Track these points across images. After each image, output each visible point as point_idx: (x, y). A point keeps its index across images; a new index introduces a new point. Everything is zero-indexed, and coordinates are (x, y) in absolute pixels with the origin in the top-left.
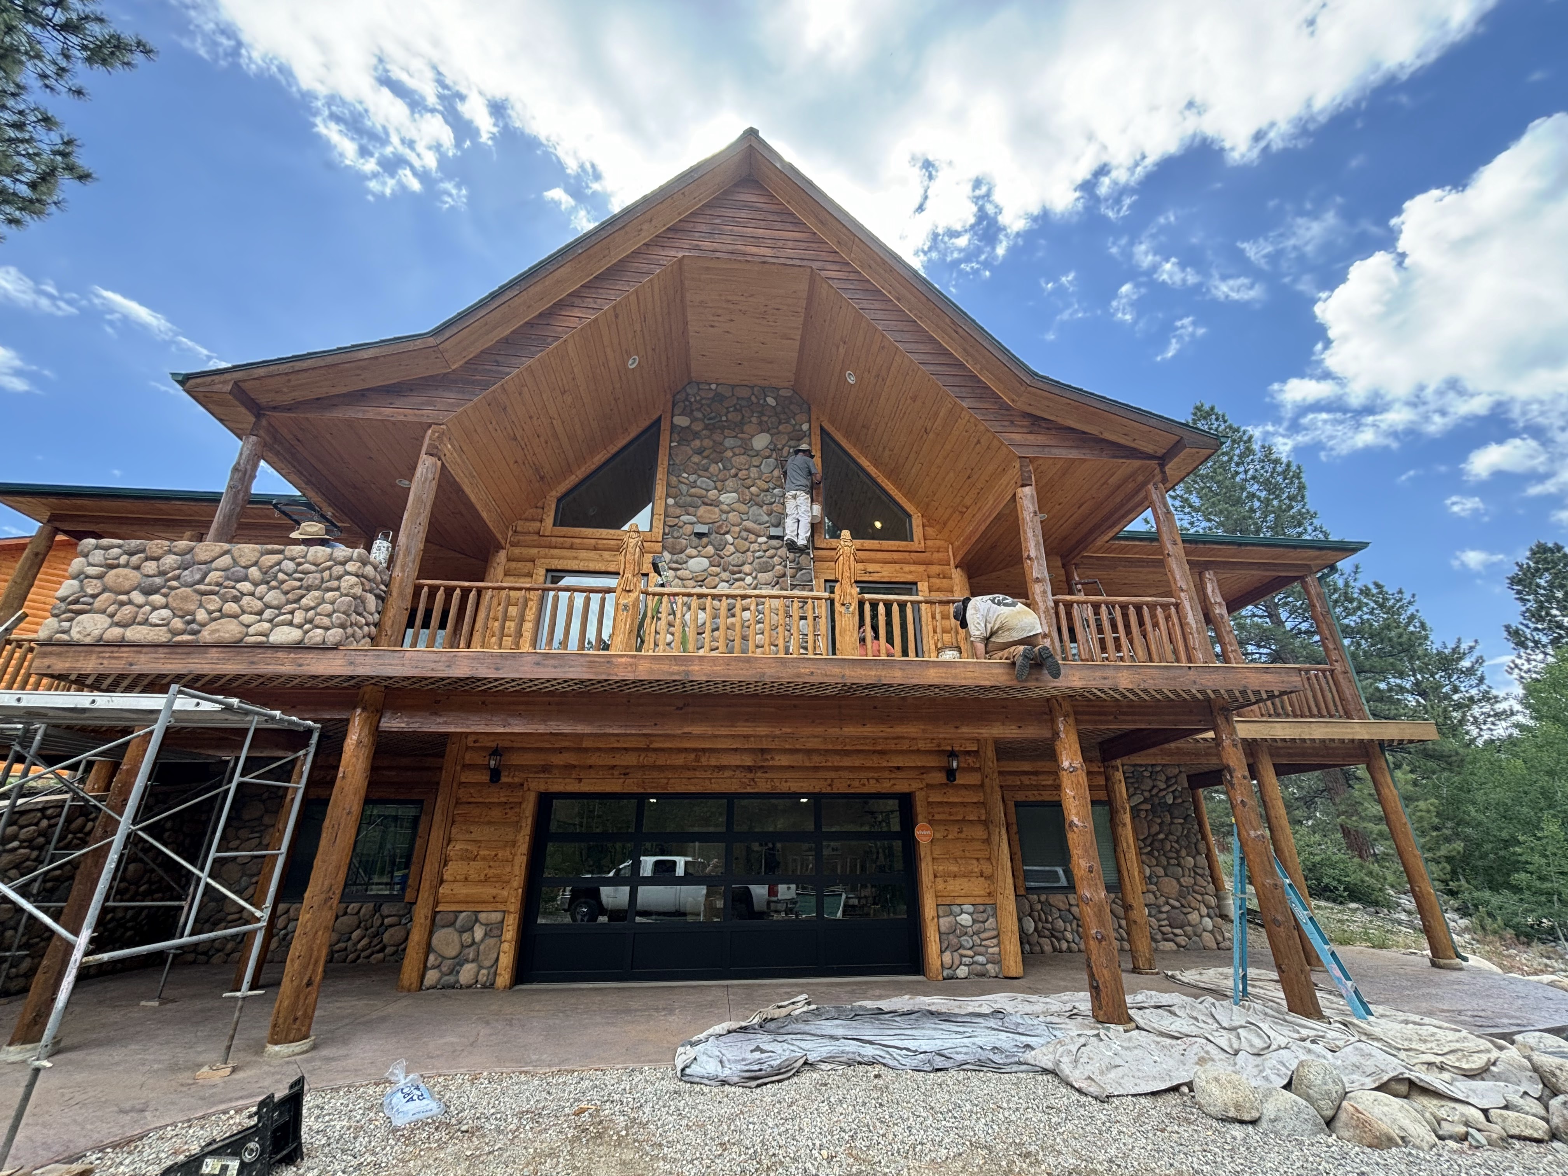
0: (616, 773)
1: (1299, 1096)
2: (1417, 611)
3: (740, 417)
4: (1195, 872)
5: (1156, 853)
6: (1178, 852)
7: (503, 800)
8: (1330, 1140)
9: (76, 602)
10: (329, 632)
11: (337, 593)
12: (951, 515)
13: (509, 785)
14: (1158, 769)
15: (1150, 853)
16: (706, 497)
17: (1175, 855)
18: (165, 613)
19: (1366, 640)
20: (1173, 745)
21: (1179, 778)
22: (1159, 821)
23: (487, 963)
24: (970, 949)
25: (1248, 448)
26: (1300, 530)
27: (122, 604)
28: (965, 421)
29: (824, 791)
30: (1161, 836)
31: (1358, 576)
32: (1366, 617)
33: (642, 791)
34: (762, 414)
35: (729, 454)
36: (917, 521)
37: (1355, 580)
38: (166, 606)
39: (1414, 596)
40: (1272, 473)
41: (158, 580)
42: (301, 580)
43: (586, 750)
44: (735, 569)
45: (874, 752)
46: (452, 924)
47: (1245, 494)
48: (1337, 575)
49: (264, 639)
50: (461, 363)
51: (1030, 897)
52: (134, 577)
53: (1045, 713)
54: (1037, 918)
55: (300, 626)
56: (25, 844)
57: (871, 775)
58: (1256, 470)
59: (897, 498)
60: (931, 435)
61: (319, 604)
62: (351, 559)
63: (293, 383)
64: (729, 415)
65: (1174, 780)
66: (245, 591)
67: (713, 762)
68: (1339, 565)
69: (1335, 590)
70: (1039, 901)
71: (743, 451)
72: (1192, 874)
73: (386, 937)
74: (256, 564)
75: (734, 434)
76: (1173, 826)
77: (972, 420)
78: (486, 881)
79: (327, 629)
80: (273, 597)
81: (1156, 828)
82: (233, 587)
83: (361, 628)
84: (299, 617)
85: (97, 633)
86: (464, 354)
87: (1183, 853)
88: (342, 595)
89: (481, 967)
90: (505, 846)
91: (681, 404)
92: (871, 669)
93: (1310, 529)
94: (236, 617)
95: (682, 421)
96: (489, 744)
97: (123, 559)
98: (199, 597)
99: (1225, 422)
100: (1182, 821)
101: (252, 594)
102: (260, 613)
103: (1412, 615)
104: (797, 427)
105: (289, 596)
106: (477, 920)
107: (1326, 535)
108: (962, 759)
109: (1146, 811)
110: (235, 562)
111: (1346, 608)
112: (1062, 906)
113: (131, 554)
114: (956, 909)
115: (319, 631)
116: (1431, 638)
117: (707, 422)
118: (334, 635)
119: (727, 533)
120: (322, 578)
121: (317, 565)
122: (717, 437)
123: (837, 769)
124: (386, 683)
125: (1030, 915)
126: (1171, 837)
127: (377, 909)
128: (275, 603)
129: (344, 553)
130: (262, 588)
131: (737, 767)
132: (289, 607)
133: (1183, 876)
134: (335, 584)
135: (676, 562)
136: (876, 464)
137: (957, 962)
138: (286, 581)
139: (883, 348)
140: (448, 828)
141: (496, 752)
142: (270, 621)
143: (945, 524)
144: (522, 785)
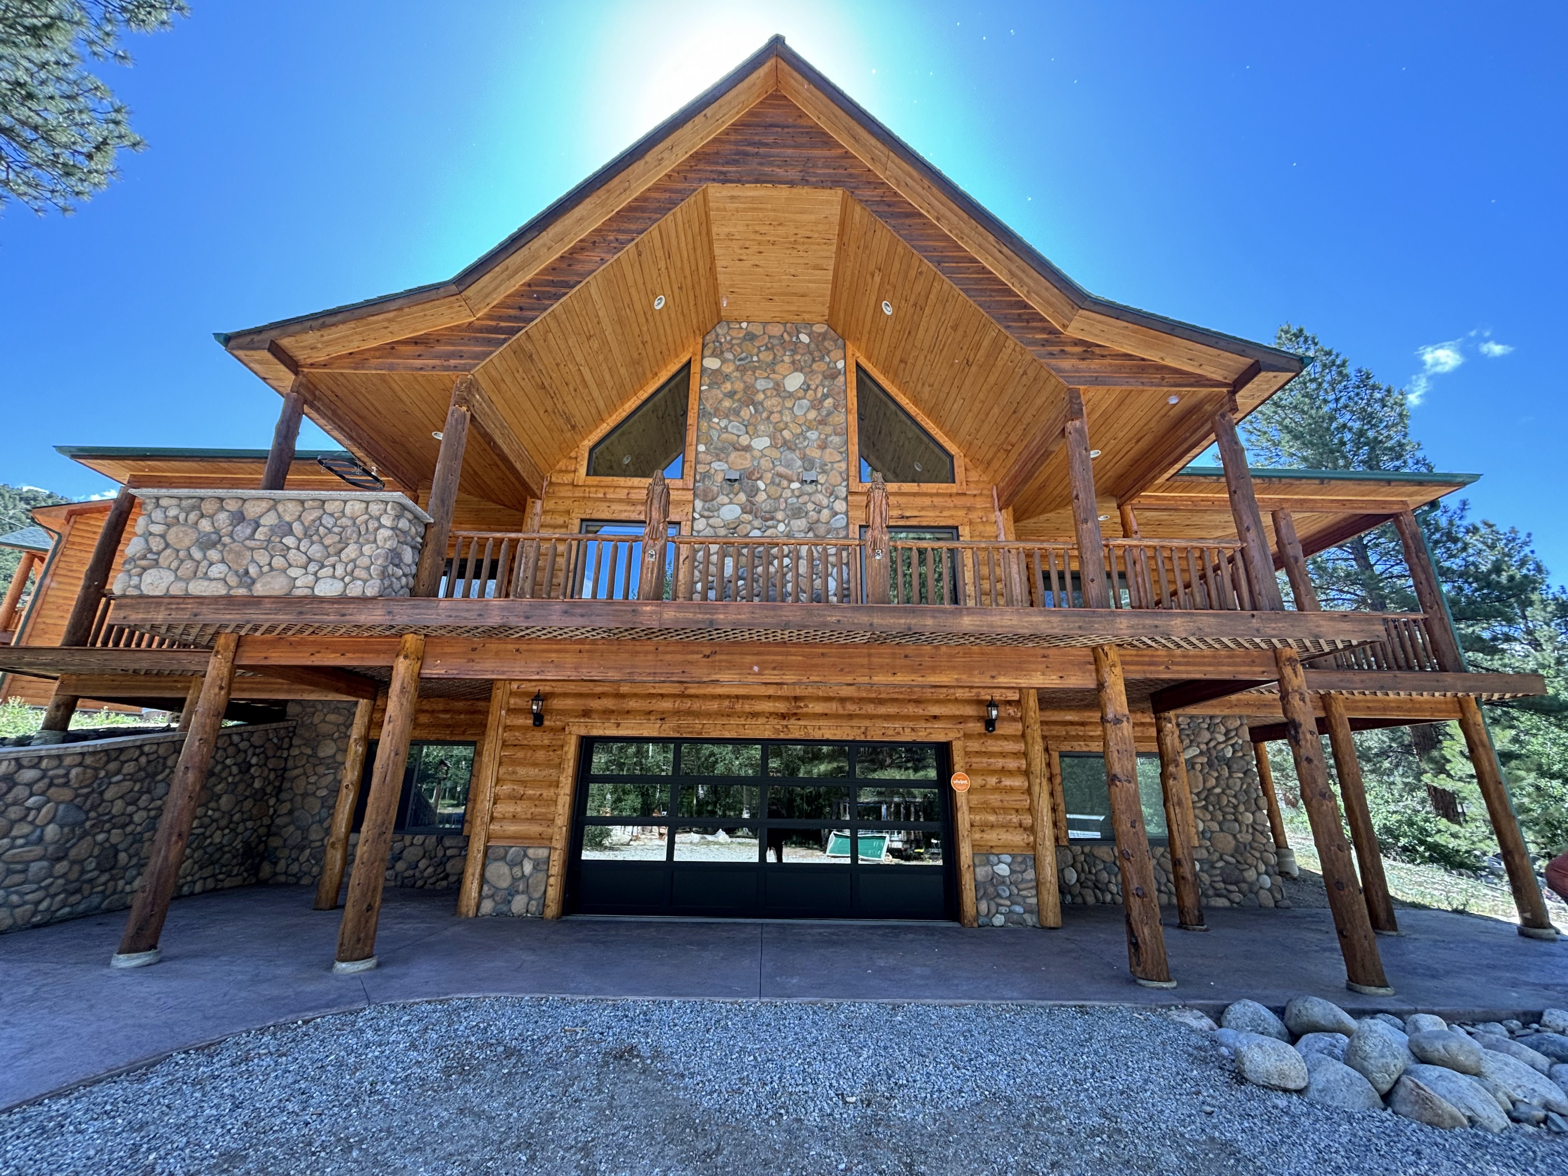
0: (652, 718)
1: (1353, 1067)
2: (1532, 552)
3: (771, 357)
4: (1253, 828)
5: (1211, 808)
6: (1235, 807)
7: (546, 742)
8: (1384, 1115)
9: (144, 557)
10: (368, 584)
11: (374, 546)
12: (996, 453)
13: (552, 729)
14: (1218, 721)
15: (1205, 807)
16: (738, 442)
17: (1232, 810)
18: (222, 567)
19: (1470, 584)
20: (1234, 697)
21: (1240, 731)
22: (1216, 774)
23: (537, 895)
24: (1007, 898)
25: (1340, 373)
26: (1397, 463)
27: (183, 560)
28: (1009, 351)
29: (858, 739)
30: (1218, 790)
31: (1464, 513)
32: (1471, 559)
33: (678, 735)
34: (794, 352)
35: (761, 396)
36: (959, 463)
37: (1461, 518)
38: (222, 561)
39: (1529, 535)
40: (1369, 400)
41: (214, 536)
42: (340, 534)
43: (623, 696)
44: (768, 516)
45: (910, 701)
46: (504, 858)
47: (1334, 425)
48: (1439, 513)
49: (309, 591)
50: (486, 310)
51: (1074, 848)
52: (192, 534)
53: (1090, 663)
54: (1080, 869)
55: (341, 579)
56: (128, 777)
57: (906, 724)
58: (1350, 398)
59: (937, 437)
60: (974, 368)
61: (357, 557)
62: (385, 513)
63: (326, 338)
64: (761, 355)
65: (1233, 733)
66: (290, 546)
67: (747, 708)
68: (1443, 501)
69: (1437, 529)
70: (1083, 852)
71: (775, 393)
72: (1250, 830)
73: (449, 866)
74: (298, 518)
75: (766, 375)
76: (1231, 781)
77: (1018, 349)
78: (532, 819)
79: (365, 581)
80: (316, 551)
81: (1212, 782)
82: (280, 542)
83: (399, 579)
84: (340, 570)
85: (164, 587)
86: (488, 300)
87: (1242, 808)
88: (378, 548)
89: (531, 899)
90: (550, 786)
91: (711, 345)
92: (900, 618)
93: (1410, 462)
94: (283, 570)
95: (712, 363)
96: (531, 690)
97: (182, 517)
98: (250, 552)
99: (1316, 344)
100: (1241, 775)
101: (297, 548)
102: (305, 567)
103: (1526, 556)
104: (831, 365)
105: (330, 550)
106: (526, 855)
107: (1430, 468)
108: (1002, 708)
109: (1202, 764)
110: (280, 517)
111: (1448, 549)
112: (1106, 857)
113: (188, 511)
114: (994, 859)
115: (358, 583)
116: (1548, 581)
117: (738, 363)
118: (372, 585)
119: (760, 478)
120: (360, 531)
121: (354, 518)
122: (749, 378)
123: (871, 717)
124: (425, 632)
125: (1072, 866)
126: (1228, 792)
127: (440, 841)
128: (318, 556)
129: (379, 508)
130: (306, 542)
131: (771, 714)
132: (331, 561)
133: (1240, 832)
134: (371, 537)
135: (708, 510)
136: (916, 402)
137: (993, 911)
138: (326, 535)
139: (921, 273)
140: (495, 768)
141: (538, 697)
142: (315, 574)
143: (989, 464)
144: (564, 729)
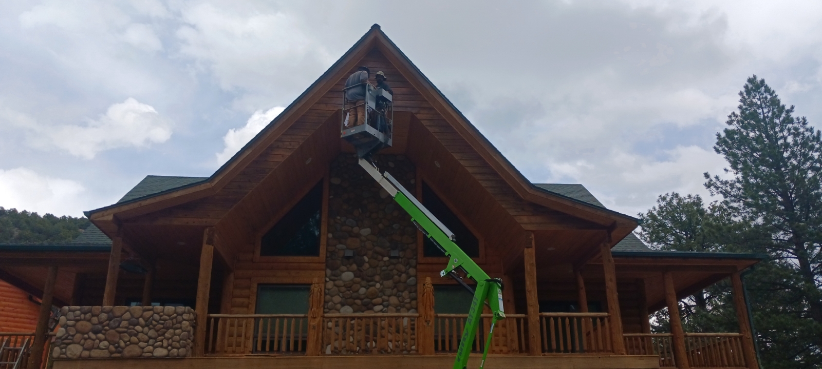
9: (66, 338)
10: (180, 350)
11: (180, 330)
16: (351, 231)
18: (106, 343)
27: (86, 339)
35: (365, 202)
36: (481, 244)
38: (105, 339)
41: (100, 327)
42: (162, 324)
44: (370, 278)
49: (150, 354)
52: (89, 325)
55: (166, 348)
59: (469, 228)
61: (173, 336)
62: (184, 312)
66: (139, 331)
71: (373, 200)
74: (141, 316)
79: (178, 349)
80: (152, 333)
82: (134, 329)
84: (165, 343)
85: (78, 354)
88: (183, 331)
91: (335, 170)
94: (137, 344)
95: (336, 181)
97: (82, 316)
98: (119, 335)
101: (142, 332)
102: (147, 342)
105: (159, 332)
110: (132, 316)
113: (85, 313)
115: (175, 350)
118: (182, 351)
119: (365, 255)
120: (173, 323)
121: (169, 316)
122: (358, 190)
128: (153, 336)
129: (181, 310)
130: (146, 329)
132: (160, 338)
134: (178, 325)
135: (334, 275)
138: (156, 325)
142: (152, 345)
